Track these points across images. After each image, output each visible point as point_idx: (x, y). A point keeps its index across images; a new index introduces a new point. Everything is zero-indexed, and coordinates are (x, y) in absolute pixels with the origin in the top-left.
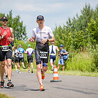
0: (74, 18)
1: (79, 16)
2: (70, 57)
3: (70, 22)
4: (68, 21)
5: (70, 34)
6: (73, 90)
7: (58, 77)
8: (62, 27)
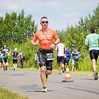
0: (87, 18)
1: (91, 16)
2: (83, 57)
3: (82, 22)
4: (81, 21)
5: (82, 34)
6: (85, 90)
7: (69, 78)
8: (74, 27)
